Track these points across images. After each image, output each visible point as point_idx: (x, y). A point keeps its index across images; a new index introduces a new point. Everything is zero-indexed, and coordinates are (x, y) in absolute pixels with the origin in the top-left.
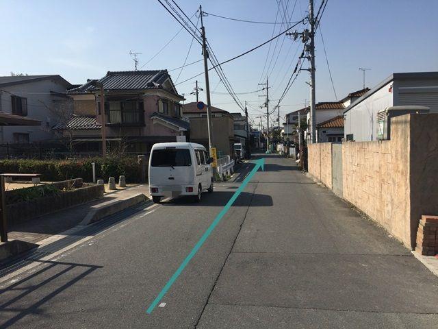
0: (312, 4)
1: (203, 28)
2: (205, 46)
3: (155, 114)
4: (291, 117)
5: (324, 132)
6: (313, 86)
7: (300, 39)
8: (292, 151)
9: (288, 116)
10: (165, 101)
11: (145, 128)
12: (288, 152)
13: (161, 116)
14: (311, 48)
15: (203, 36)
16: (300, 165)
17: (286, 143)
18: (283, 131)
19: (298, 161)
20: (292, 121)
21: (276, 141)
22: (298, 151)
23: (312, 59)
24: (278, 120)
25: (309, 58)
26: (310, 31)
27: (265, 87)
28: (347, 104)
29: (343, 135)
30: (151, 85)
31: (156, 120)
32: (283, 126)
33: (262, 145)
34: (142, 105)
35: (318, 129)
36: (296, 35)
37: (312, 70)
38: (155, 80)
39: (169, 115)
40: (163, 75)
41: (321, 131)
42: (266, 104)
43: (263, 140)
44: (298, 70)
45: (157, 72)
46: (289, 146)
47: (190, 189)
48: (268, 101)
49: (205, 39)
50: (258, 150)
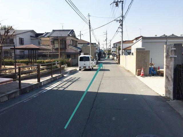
0: (122, 11)
1: (89, 20)
2: (90, 26)
3: (70, 45)
4: (115, 44)
5: (126, 51)
6: (122, 37)
7: (118, 22)
8: (115, 58)
9: (114, 44)
10: (73, 40)
11: (66, 50)
12: (114, 58)
13: (72, 46)
14: (122, 25)
15: (89, 23)
16: (118, 63)
17: (113, 55)
18: (112, 50)
19: (117, 61)
20: (115, 46)
21: (109, 54)
22: (117, 58)
23: (122, 29)
24: (110, 46)
25: (121, 28)
26: (122, 20)
27: (106, 33)
28: (135, 41)
29: (131, 52)
30: (69, 35)
31: (70, 47)
32: (112, 48)
33: (104, 55)
34: (65, 42)
35: (124, 50)
36: (117, 21)
37: (122, 32)
38: (70, 33)
39: (74, 45)
40: (72, 31)
41: (125, 51)
42: (106, 40)
43: (104, 54)
44: (118, 31)
45: (70, 30)
46: (114, 56)
47: (89, 67)
48: (107, 39)
49: (90, 24)
50: (102, 57)
